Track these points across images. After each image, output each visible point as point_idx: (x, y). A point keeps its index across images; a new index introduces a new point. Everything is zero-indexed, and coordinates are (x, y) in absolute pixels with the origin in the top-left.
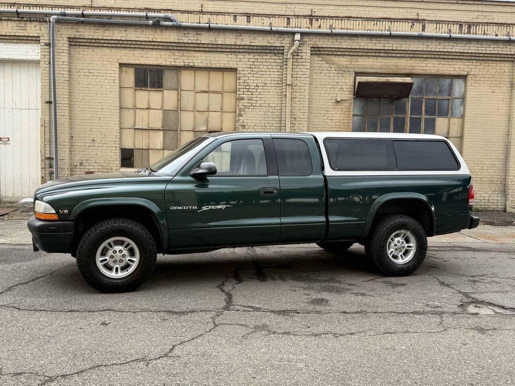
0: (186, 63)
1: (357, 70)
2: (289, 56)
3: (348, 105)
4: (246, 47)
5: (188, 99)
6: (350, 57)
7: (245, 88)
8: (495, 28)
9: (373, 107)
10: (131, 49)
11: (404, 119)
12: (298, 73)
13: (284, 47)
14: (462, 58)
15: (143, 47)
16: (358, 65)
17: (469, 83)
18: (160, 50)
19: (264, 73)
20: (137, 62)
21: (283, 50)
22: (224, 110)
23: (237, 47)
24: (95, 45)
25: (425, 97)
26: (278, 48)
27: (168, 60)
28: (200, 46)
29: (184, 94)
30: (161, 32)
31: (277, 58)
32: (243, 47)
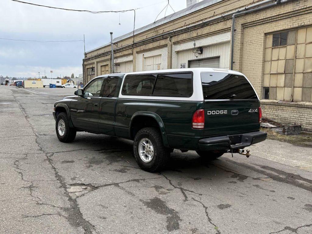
0: (299, 24)
5: (301, 50)
10: (270, 23)
15: (275, 20)
18: (285, 19)
20: (273, 30)
24: (254, 25)
27: (289, 25)
28: (307, 9)
29: (299, 46)
30: (284, 7)
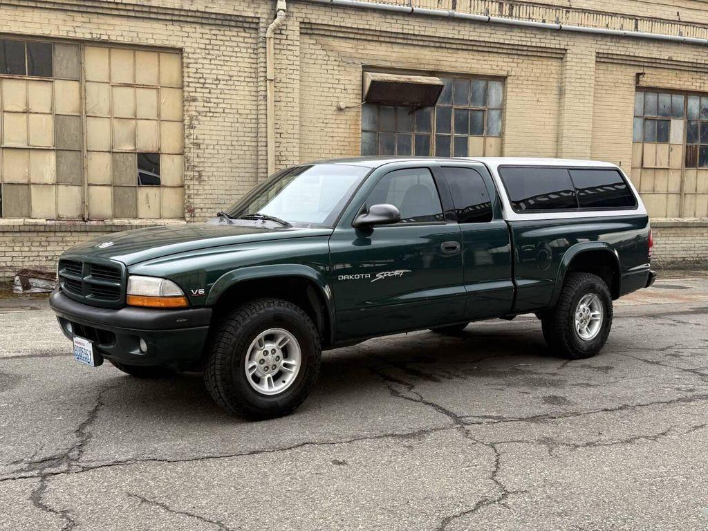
0: (95, 36)
1: (366, 63)
2: (269, 34)
3: (354, 114)
4: (198, 14)
5: (98, 97)
6: (355, 42)
7: (198, 82)
8: (542, 11)
9: (388, 119)
11: (428, 137)
12: (283, 62)
13: (259, 18)
14: (500, 51)
16: (367, 55)
17: (509, 87)
19: (228, 59)
21: (258, 23)
22: (162, 119)
23: (182, 13)
25: (454, 107)
26: (250, 20)
27: (62, 28)
28: (120, 7)
29: (91, 88)
31: (248, 35)
32: (193, 14)
